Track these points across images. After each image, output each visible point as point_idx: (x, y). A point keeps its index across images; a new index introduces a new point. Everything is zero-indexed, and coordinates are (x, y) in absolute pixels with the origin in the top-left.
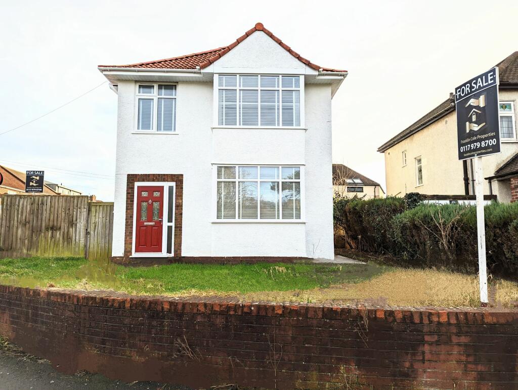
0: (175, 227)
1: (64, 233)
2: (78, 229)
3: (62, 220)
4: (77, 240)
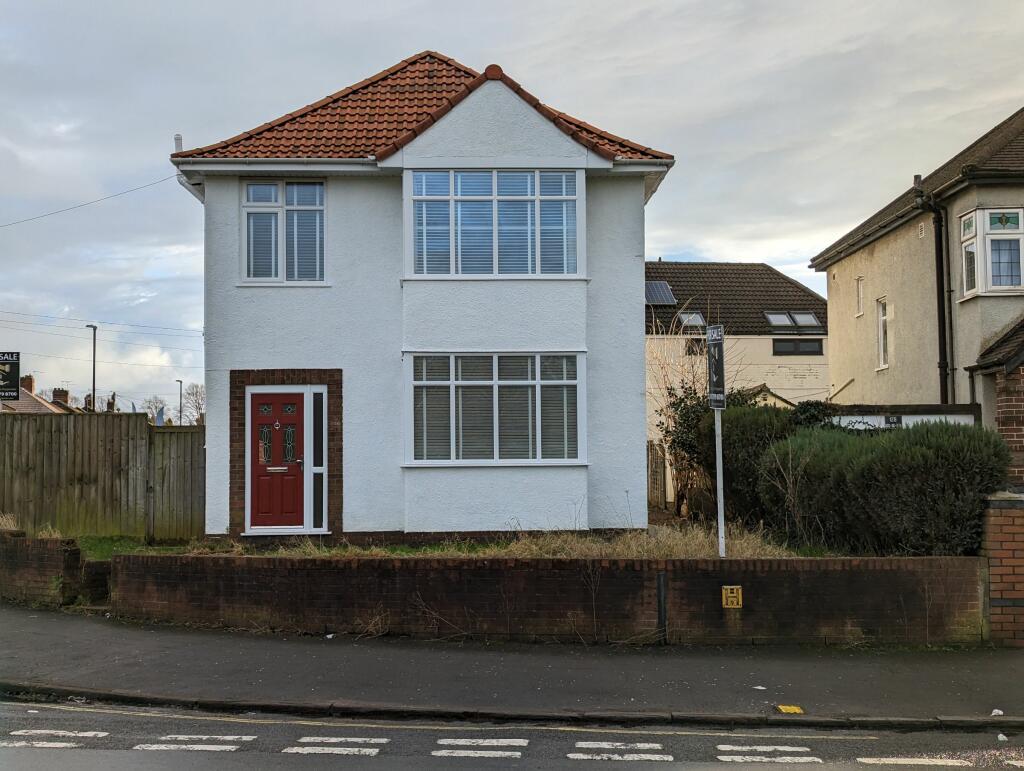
0: (329, 476)
1: (104, 488)
2: (131, 481)
3: (100, 464)
4: (131, 504)
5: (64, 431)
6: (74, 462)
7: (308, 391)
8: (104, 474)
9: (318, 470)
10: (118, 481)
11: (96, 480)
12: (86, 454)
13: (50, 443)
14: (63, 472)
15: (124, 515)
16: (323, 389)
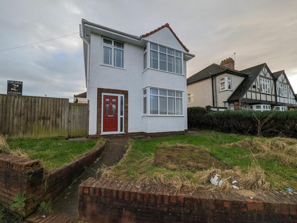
1: (53, 121)
2: (63, 119)
3: (51, 113)
5: (37, 103)
6: (41, 113)
7: (119, 96)
8: (53, 117)
9: (122, 116)
10: (58, 119)
11: (50, 118)
12: (46, 110)
13: (31, 106)
14: (36, 116)
15: (60, 129)
16: (123, 96)
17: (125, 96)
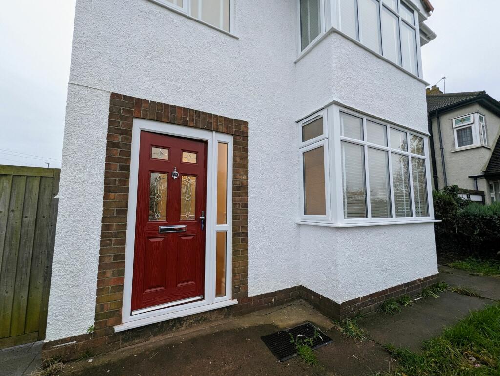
0: (234, 235)
7: (213, 139)
9: (222, 227)
16: (229, 139)
17: (235, 143)
